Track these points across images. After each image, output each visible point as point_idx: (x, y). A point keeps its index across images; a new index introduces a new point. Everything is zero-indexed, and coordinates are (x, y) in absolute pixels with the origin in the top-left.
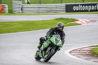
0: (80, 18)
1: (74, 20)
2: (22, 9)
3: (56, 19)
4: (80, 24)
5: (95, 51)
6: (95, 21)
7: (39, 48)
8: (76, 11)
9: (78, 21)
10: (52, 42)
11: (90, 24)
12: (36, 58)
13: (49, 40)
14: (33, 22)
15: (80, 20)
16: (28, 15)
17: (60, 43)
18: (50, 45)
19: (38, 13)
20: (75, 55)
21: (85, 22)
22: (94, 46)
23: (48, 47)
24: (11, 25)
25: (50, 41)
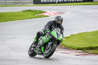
0: (48, 10)
1: (42, 12)
3: (24, 11)
4: (48, 16)
6: (62, 13)
8: (44, 3)
9: (46, 13)
10: (53, 37)
12: (30, 55)
15: (48, 12)
17: (61, 37)
18: (50, 39)
23: (49, 42)
25: (51, 35)
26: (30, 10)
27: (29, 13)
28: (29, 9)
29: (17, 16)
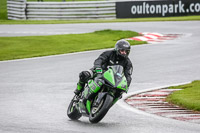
0: (146, 30)
1: (132, 34)
2: (26, 11)
3: (96, 32)
4: (145, 43)
5: (176, 97)
6: (175, 36)
7: (78, 93)
9: (141, 35)
11: (165, 42)
13: (100, 76)
14: (49, 37)
15: (145, 33)
16: (38, 23)
17: (123, 82)
18: (102, 87)
19: (60, 19)
20: (136, 105)
21: (155, 38)
22: (173, 87)
23: (99, 91)
24: (5, 45)
25: (102, 78)
26: (108, 31)
27: (107, 36)
28: (106, 28)
29: (82, 42)
